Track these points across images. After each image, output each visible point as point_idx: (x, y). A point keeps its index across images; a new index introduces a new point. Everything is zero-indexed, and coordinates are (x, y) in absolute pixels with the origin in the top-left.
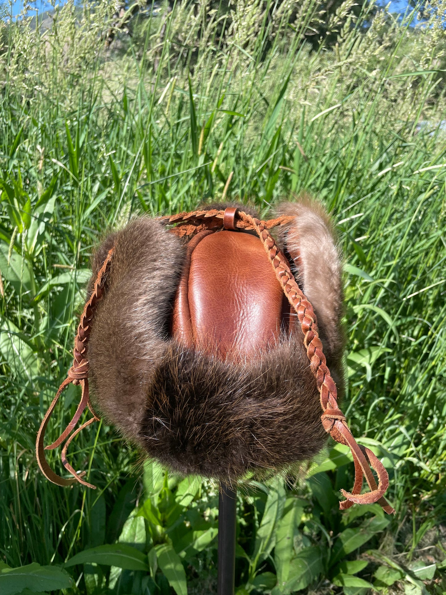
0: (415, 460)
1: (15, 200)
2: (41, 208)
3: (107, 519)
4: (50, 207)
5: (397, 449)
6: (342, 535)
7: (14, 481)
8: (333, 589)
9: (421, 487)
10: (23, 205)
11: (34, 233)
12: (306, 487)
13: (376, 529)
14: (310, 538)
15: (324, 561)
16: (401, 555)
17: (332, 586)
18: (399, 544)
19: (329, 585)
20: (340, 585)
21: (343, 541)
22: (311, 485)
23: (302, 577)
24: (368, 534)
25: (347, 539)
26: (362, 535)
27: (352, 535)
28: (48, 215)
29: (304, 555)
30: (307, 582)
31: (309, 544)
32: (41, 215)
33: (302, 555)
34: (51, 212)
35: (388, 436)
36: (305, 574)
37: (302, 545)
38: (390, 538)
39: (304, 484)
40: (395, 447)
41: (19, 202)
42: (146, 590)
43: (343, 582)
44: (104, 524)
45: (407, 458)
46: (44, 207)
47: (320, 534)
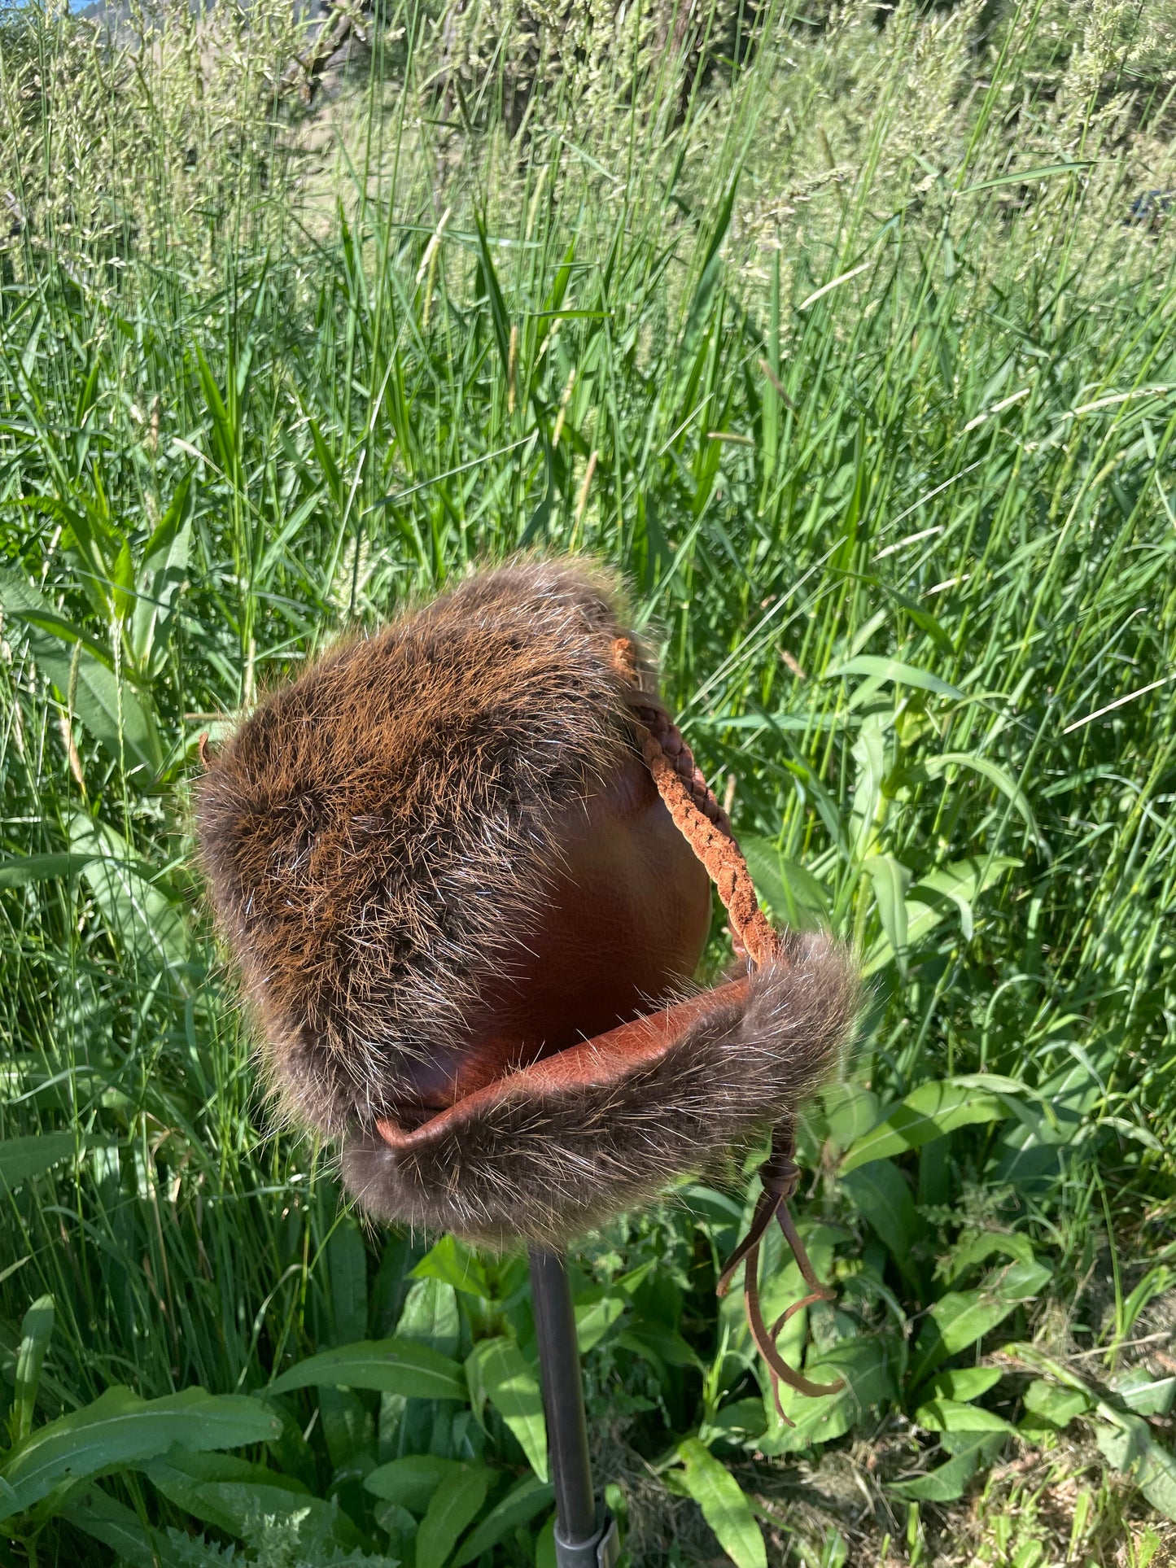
0: (1123, 1125)
1: (94, 546)
2: (157, 556)
3: (370, 1285)
4: (178, 554)
5: (1076, 1099)
6: (938, 1310)
7: (148, 1202)
8: (919, 1436)
9: (1144, 1188)
10: (114, 557)
11: (146, 619)
12: (843, 1199)
13: (1018, 1294)
14: (855, 1317)
15: (892, 1371)
16: (1086, 1355)
17: (914, 1430)
18: (1083, 1328)
19: (905, 1428)
20: (937, 1427)
21: (941, 1325)
22: (853, 1191)
23: (832, 1409)
24: (1001, 1306)
25: (950, 1318)
26: (986, 1307)
27: (961, 1310)
28: (175, 574)
29: (840, 1357)
30: (847, 1420)
31: (853, 1333)
32: (160, 575)
33: (834, 1357)
34: (183, 566)
35: (1052, 1066)
36: (841, 1401)
37: (834, 1333)
38: (1057, 1313)
39: (838, 1190)
40: (1070, 1094)
41: (102, 550)
42: (463, 1443)
43: (942, 1421)
44: (363, 1295)
45: (1101, 1120)
46: (166, 556)
47: (881, 1308)
